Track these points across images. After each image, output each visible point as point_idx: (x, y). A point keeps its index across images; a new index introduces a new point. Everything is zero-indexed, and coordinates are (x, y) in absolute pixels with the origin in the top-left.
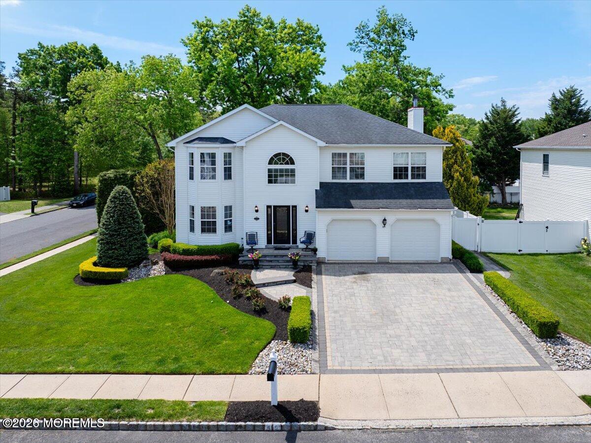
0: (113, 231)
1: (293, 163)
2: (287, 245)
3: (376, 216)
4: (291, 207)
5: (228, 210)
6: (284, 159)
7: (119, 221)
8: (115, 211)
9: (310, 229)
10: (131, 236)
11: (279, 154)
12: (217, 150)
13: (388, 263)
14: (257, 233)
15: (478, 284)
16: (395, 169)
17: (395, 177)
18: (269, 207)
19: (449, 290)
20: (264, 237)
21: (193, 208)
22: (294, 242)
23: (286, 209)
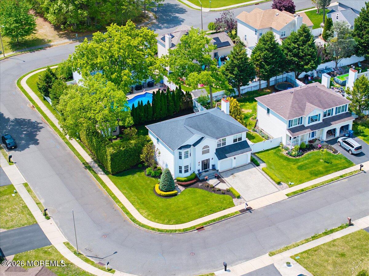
1: (209, 147)
2: (207, 170)
3: (232, 158)
11: (205, 146)
12: (189, 150)
13: (235, 168)
15: (260, 171)
17: (234, 142)
18: (202, 161)
19: (255, 175)
20: (201, 170)
21: (181, 167)
22: (209, 168)
23: (206, 160)
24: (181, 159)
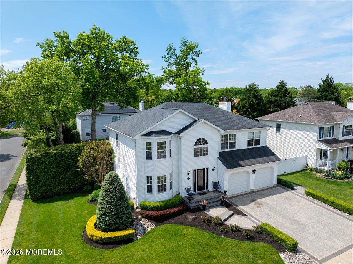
1: (207, 143)
2: (203, 191)
3: (250, 169)
4: (205, 169)
6: (202, 142)
9: (215, 180)
11: (200, 139)
12: (167, 139)
13: (254, 192)
15: (303, 196)
16: (248, 141)
17: (248, 146)
18: (195, 170)
19: (297, 202)
20: (192, 188)
21: (151, 178)
22: (207, 188)
23: (203, 170)
24: (151, 158)
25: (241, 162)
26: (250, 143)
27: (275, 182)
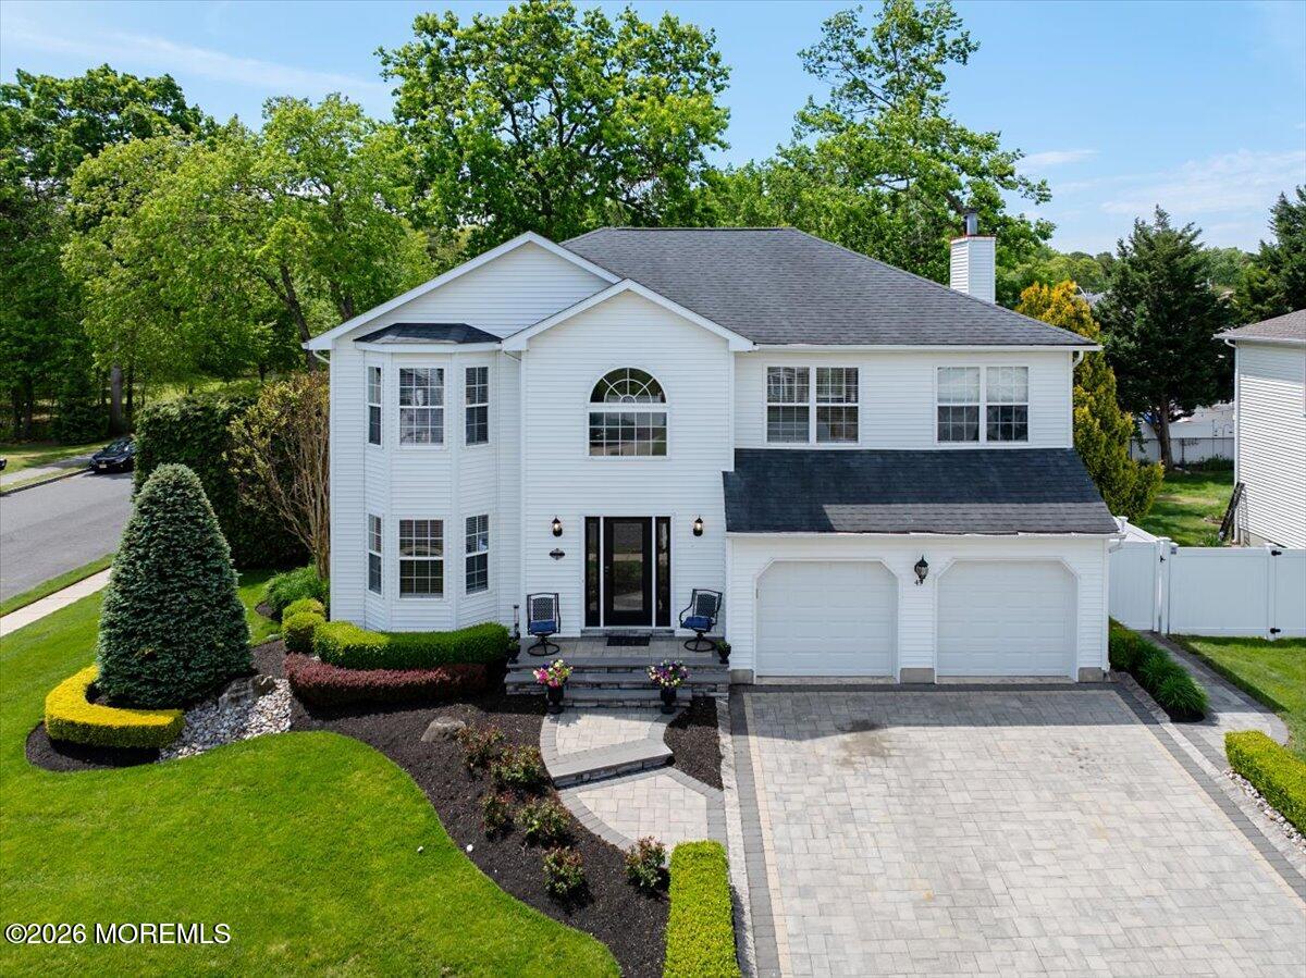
0: (141, 600)
1: (660, 397)
2: (642, 630)
3: (897, 553)
4: (654, 521)
5: (477, 526)
6: (635, 387)
7: (160, 570)
8: (151, 540)
9: (708, 585)
10: (197, 612)
11: (620, 373)
12: (447, 361)
13: (930, 686)
14: (557, 594)
15: (1207, 766)
16: (943, 412)
17: (943, 435)
18: (591, 522)
19: (1130, 792)
20: (576, 605)
21: (379, 522)
23: (641, 525)
24: (379, 439)
25: (832, 511)
26: (954, 420)
27: (1095, 656)
